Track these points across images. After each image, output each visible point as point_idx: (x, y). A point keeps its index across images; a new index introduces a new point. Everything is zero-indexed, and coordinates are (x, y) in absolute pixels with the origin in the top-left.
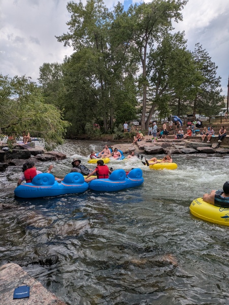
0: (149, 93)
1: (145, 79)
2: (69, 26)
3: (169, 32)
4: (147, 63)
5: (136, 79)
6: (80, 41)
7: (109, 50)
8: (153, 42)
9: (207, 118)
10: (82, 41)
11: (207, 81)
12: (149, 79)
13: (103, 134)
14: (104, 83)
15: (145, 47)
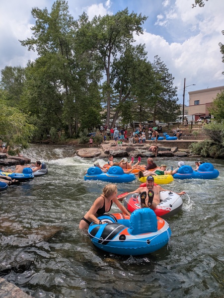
0: (113, 100)
1: (109, 86)
2: (34, 31)
3: (131, 44)
4: (110, 71)
5: (100, 85)
6: (45, 46)
7: (74, 57)
8: (116, 52)
9: (166, 124)
10: (47, 46)
11: (166, 90)
12: (112, 86)
13: (68, 138)
14: (68, 88)
15: (109, 57)
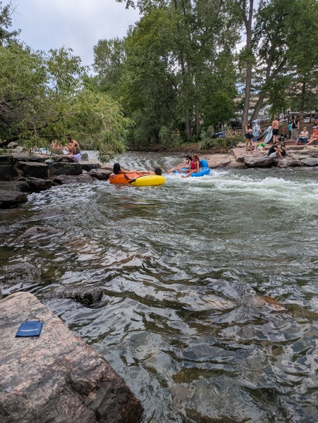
0: (256, 77)
1: (250, 53)
4: (253, 26)
5: (236, 54)
12: (256, 53)
13: (184, 142)
14: (186, 64)
